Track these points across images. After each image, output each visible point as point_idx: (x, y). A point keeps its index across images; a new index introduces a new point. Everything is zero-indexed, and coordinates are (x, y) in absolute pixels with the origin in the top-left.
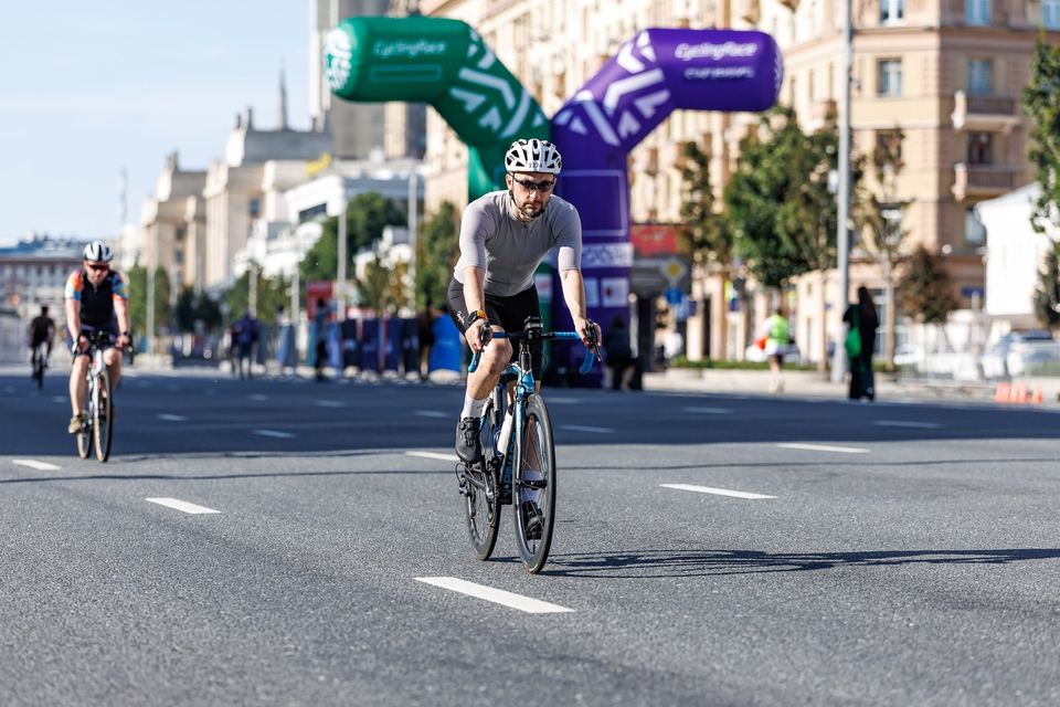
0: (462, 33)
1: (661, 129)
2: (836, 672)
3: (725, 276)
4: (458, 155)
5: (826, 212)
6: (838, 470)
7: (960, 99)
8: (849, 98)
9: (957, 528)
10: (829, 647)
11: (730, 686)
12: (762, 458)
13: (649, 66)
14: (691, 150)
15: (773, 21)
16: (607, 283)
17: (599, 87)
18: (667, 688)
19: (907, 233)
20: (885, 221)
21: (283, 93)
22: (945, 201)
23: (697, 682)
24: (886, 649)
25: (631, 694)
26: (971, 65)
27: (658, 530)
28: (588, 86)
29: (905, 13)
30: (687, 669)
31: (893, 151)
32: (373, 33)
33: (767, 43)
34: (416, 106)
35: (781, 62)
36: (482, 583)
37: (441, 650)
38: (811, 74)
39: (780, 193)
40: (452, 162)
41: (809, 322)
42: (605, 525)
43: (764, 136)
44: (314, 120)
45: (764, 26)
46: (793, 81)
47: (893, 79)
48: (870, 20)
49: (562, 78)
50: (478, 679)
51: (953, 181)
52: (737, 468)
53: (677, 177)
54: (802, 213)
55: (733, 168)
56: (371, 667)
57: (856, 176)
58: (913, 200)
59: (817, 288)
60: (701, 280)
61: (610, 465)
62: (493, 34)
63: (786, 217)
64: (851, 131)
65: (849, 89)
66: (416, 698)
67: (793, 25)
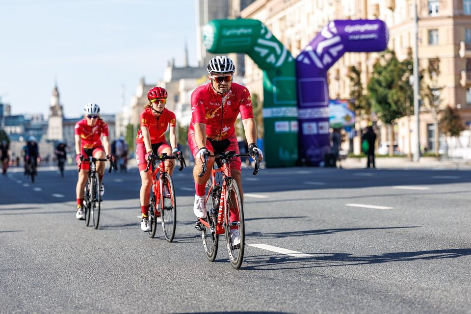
0: (258, 25)
1: (341, 61)
2: (422, 277)
3: (369, 120)
4: (258, 74)
5: (409, 93)
6: (417, 196)
7: (462, 45)
8: (417, 46)
9: (468, 218)
10: (418, 267)
11: (378, 284)
12: (387, 193)
13: (334, 35)
14: (353, 69)
15: (385, 15)
16: (321, 124)
17: (314, 44)
18: (353, 285)
19: (442, 100)
20: (433, 95)
21: (187, 52)
22: (458, 86)
23: (365, 282)
24: (441, 267)
25: (339, 288)
26: (466, 31)
27: (346, 222)
28: (310, 44)
29: (439, 11)
30: (361, 277)
31: (436, 67)
32: (222, 26)
33: (382, 24)
34: (241, 55)
35: (388, 32)
36: (275, 246)
37: (260, 273)
38: (401, 37)
39: (390, 86)
40: (256, 77)
41: (403, 138)
42: (324, 221)
43: (383, 63)
44: (200, 63)
45: (381, 18)
46: (394, 40)
47: (435, 38)
48: (425, 14)
49: (299, 42)
50: (276, 284)
51: (460, 78)
52: (377, 197)
53: (348, 81)
54: (400, 93)
55: (370, 76)
56: (232, 281)
57: (421, 78)
58: (445, 87)
59: (406, 124)
60: (359, 122)
61: (325, 197)
62: (271, 25)
63: (392, 96)
64: (418, 60)
65: (417, 42)
66: (251, 292)
67: (393, 17)
